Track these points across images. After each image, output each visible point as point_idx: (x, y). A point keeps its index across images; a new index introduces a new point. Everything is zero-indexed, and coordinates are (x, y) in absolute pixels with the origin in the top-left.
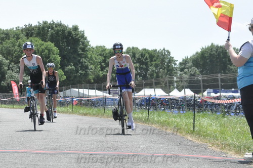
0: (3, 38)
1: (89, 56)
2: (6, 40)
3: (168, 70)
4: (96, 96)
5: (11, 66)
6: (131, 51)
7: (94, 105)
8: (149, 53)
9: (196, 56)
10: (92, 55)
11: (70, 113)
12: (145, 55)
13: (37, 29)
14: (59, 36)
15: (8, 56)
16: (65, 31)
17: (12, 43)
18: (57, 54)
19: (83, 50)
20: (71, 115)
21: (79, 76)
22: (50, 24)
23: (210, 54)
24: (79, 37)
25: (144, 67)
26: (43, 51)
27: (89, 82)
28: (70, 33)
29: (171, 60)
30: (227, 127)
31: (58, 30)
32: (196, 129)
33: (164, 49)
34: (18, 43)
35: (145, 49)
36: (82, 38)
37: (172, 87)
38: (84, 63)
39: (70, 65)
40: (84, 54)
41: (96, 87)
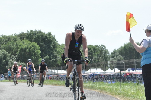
0: (7, 40)
1: (58, 50)
2: (9, 42)
3: (105, 58)
4: (62, 74)
5: (11, 57)
8: (93, 48)
9: (121, 49)
10: (59, 50)
11: (47, 84)
12: (91, 49)
13: (26, 35)
14: (39, 39)
15: (10, 51)
16: (43, 35)
17: (12, 43)
18: (39, 49)
19: (54, 46)
20: (47, 85)
21: (52, 62)
22: (34, 32)
23: (129, 48)
24: (52, 39)
25: (90, 55)
26: (31, 48)
27: (58, 65)
28: (46, 37)
29: (106, 52)
30: (140, 91)
31: (39, 35)
32: (122, 92)
33: (102, 45)
34: (16, 43)
35: (91, 46)
36: (53, 39)
37: (107, 67)
38: (54, 55)
39: (46, 56)
40: (54, 49)
41: (62, 69)
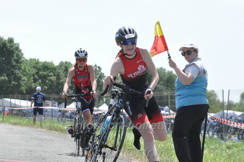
1: (23, 68)
4: (27, 107)
6: (64, 65)
7: (25, 116)
10: (25, 68)
11: (1, 122)
19: (17, 61)
20: (1, 124)
21: (12, 87)
24: (14, 49)
27: (21, 93)
28: (4, 45)
29: (102, 76)
33: (96, 65)
36: (17, 50)
37: (101, 101)
38: (17, 75)
39: (3, 75)
40: (17, 66)
41: (27, 98)
